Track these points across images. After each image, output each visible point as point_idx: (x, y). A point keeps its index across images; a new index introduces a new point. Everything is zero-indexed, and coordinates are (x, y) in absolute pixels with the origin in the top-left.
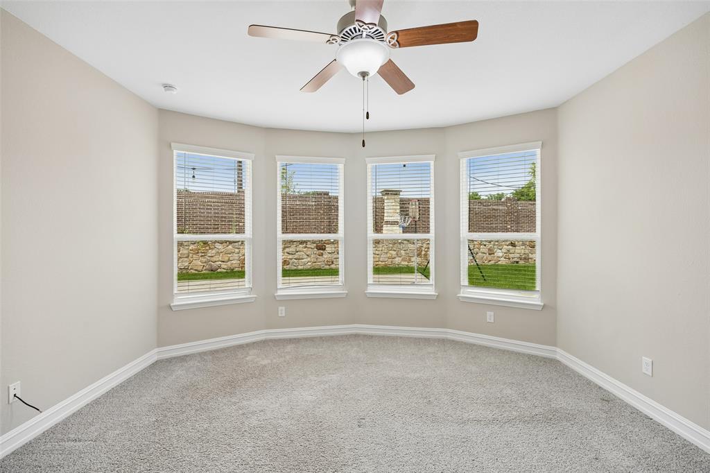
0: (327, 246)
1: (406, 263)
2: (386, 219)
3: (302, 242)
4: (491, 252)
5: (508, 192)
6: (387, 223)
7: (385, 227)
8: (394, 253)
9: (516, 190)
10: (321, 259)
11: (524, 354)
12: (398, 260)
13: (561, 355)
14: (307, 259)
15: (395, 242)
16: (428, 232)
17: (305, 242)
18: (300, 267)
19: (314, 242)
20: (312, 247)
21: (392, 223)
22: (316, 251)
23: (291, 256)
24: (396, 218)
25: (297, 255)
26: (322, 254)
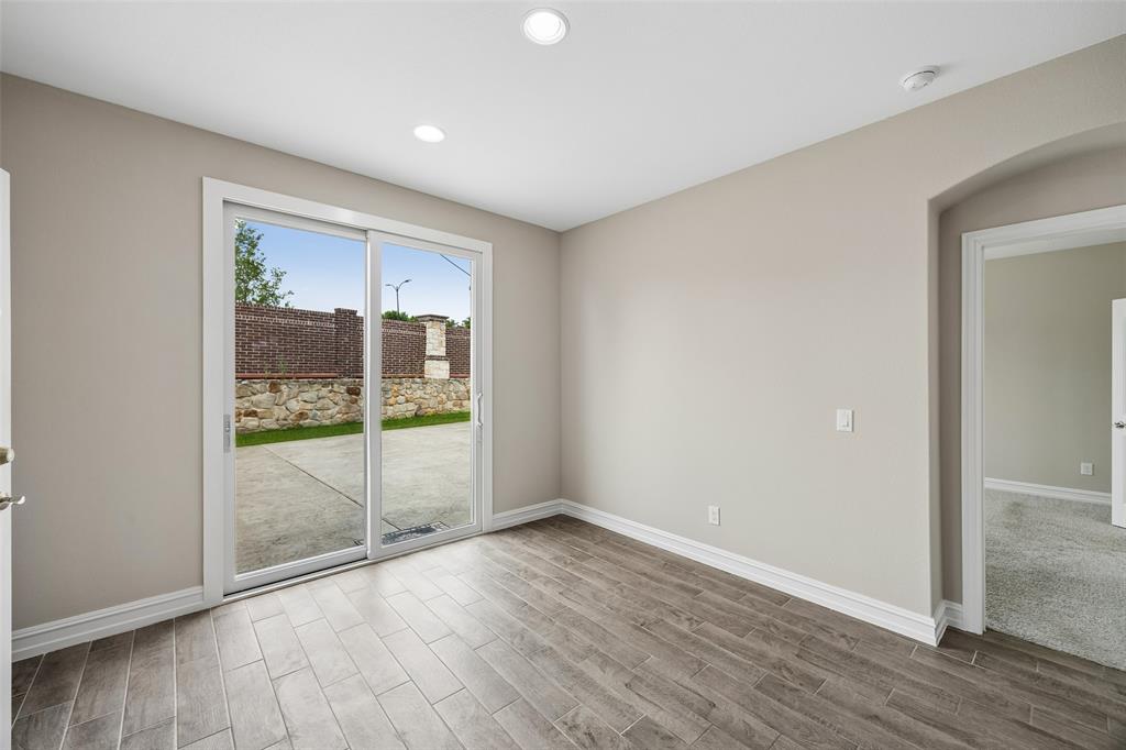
1: (459, 409)
2: (427, 353)
3: (325, 384)
6: (432, 358)
7: (428, 364)
10: (355, 408)
12: (449, 405)
14: (335, 413)
17: (331, 384)
18: (324, 422)
19: (343, 383)
20: (341, 391)
21: (438, 358)
22: (346, 395)
23: (309, 406)
24: (442, 352)
25: (319, 405)
26: (356, 400)
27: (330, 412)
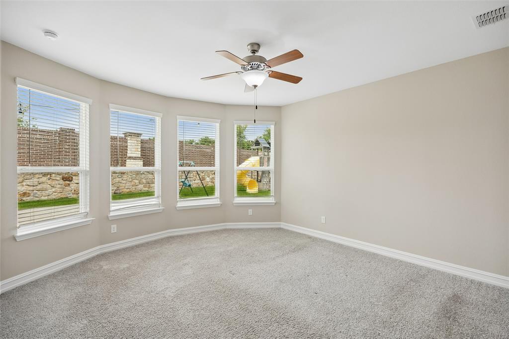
0: (74, 177)
1: (147, 189)
2: (129, 155)
3: (45, 175)
4: (202, 179)
5: (197, 139)
6: (130, 158)
7: (128, 162)
8: (137, 181)
9: (201, 138)
10: (68, 188)
11: (268, 228)
12: (141, 187)
13: (283, 225)
14: (53, 190)
15: (138, 173)
16: (214, 166)
17: (50, 174)
18: (43, 198)
19: (59, 174)
20: (58, 179)
21: (135, 158)
22: (62, 182)
23: (31, 188)
24: (138, 154)
25: (39, 187)
26: (69, 185)
27: (47, 192)
